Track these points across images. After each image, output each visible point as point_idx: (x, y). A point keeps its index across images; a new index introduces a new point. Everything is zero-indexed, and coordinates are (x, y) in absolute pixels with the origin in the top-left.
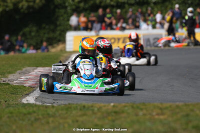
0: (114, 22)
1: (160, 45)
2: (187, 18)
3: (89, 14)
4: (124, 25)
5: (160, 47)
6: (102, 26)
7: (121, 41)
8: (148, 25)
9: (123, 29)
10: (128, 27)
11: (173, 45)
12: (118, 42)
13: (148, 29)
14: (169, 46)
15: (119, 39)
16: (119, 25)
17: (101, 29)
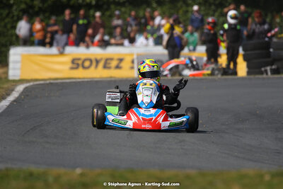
0: (90, 31)
1: (166, 73)
2: (226, 26)
3: (49, 18)
4: (106, 38)
5: (166, 75)
6: (68, 37)
7: (101, 64)
8: (147, 38)
9: (104, 44)
10: (113, 41)
11: (187, 72)
12: (97, 66)
13: (147, 45)
14: (180, 75)
15: (98, 62)
16: (97, 38)
17: (66, 44)
